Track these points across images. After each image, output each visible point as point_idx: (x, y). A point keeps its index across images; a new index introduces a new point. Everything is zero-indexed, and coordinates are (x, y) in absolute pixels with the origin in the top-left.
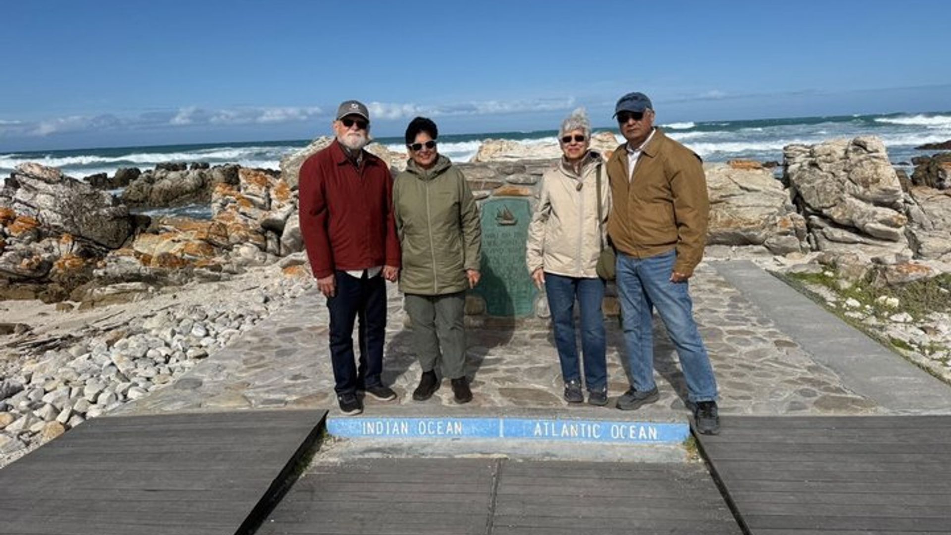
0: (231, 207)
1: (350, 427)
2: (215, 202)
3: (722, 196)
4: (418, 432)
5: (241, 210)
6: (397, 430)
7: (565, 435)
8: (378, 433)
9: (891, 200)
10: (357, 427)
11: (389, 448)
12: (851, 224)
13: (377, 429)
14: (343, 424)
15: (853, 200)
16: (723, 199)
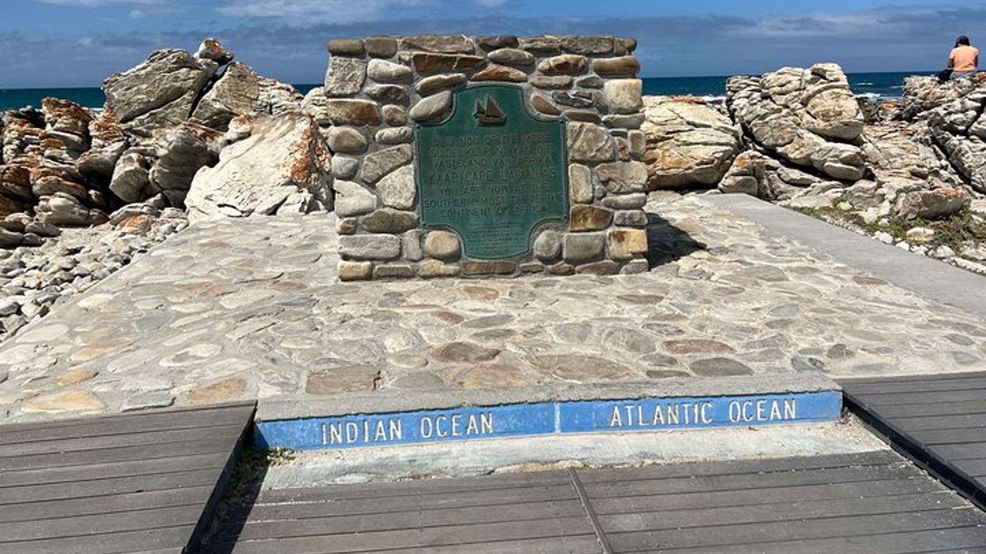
0: (33, 150)
1: (298, 434)
2: (10, 143)
3: (668, 133)
4: (419, 434)
5: (47, 152)
6: (383, 434)
7: (659, 422)
8: (349, 441)
9: (853, 135)
10: (311, 432)
11: (376, 466)
12: (809, 164)
13: (348, 437)
14: (284, 429)
15: (811, 135)
16: (670, 135)
